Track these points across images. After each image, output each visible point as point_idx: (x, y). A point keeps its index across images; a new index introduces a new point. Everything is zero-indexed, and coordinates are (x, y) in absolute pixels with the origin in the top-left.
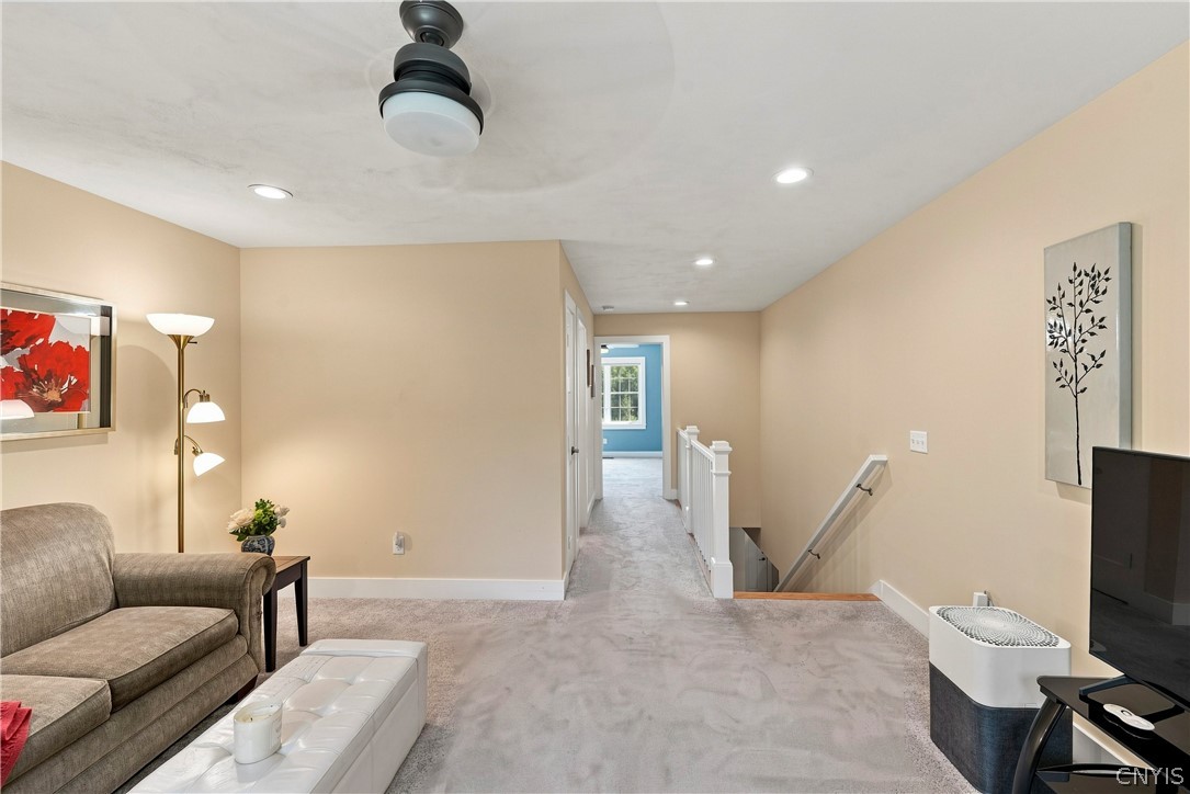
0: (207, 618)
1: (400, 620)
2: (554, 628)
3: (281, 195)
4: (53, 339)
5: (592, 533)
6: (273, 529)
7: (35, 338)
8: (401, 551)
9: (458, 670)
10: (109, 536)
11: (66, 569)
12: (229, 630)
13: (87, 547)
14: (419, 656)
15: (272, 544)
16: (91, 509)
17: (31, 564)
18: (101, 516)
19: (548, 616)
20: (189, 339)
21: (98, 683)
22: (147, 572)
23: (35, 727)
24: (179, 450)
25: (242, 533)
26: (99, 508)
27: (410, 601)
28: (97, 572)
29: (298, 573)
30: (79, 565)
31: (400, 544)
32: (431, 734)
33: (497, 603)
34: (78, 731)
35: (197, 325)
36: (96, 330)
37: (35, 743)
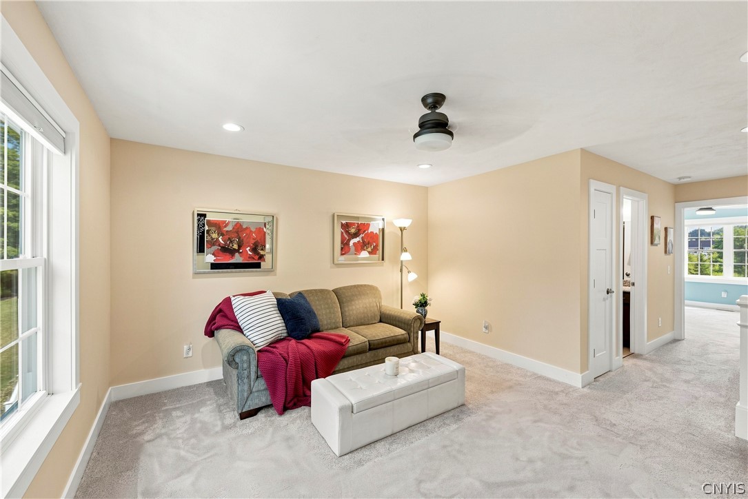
0: (399, 332)
1: (480, 364)
2: (562, 397)
3: (428, 166)
4: (369, 232)
5: (645, 359)
6: (426, 306)
7: (364, 232)
8: (487, 331)
9: (492, 392)
10: (380, 298)
11: (368, 305)
12: (405, 339)
13: (374, 300)
14: (460, 370)
15: (426, 312)
16: (377, 288)
17: (360, 301)
18: (379, 291)
19: (562, 391)
20: (405, 228)
21: (366, 340)
22: (388, 312)
23: (350, 344)
24: (401, 270)
25: (416, 305)
26: (380, 289)
27: (489, 358)
28: (376, 308)
29: (435, 326)
30: (372, 305)
31: (486, 328)
32: (464, 408)
33: (535, 374)
34: (359, 352)
35: (406, 223)
36: (381, 227)
37: (350, 348)
